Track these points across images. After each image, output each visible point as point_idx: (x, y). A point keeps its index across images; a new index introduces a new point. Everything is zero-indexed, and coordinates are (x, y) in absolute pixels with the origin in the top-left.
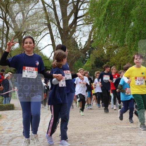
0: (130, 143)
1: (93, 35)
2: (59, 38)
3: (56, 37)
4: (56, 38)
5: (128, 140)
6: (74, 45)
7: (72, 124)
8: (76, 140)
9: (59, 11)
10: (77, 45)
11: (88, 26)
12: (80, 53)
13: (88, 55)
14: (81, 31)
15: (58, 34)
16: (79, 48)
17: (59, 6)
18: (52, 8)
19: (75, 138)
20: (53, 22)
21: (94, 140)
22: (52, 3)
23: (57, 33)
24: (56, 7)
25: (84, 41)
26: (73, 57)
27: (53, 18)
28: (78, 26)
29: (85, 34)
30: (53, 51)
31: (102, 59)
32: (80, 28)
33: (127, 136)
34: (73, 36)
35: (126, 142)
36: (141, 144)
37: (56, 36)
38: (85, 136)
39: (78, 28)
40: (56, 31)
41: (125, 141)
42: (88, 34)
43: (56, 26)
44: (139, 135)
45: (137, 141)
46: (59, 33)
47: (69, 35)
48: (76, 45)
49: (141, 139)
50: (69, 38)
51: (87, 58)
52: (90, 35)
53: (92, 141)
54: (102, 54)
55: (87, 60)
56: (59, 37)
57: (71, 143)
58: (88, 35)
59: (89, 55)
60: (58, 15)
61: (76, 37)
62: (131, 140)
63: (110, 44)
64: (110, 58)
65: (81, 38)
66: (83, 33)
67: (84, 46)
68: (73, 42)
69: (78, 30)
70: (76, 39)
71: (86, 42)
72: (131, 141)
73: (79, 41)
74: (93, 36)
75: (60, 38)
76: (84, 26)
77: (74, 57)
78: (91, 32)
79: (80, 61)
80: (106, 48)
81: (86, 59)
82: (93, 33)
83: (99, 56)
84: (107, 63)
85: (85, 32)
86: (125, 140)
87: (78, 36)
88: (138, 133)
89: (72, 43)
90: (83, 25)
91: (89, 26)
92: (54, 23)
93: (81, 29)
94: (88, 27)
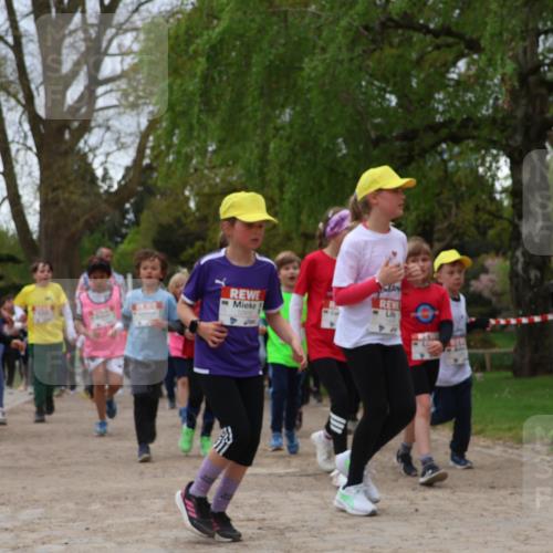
0: (260, 528)
1: (150, 144)
2: (29, 152)
3: (20, 146)
4: (18, 151)
5: (251, 517)
6: (83, 178)
7: (60, 459)
8: (70, 515)
9: (32, 55)
10: (94, 178)
11: (134, 113)
12: (104, 207)
13: (131, 216)
14: (108, 128)
15: (26, 137)
16: (102, 191)
17: (36, 38)
18: (6, 43)
19: (67, 511)
20: (9, 94)
21: (134, 515)
22: (7, 24)
23: (23, 134)
24: (24, 40)
25: (119, 165)
26: (78, 219)
27: (12, 78)
28: (101, 113)
29: (123, 140)
30: (5, 194)
31: (181, 231)
32: (108, 120)
33: (251, 502)
34: (81, 144)
35: (244, 523)
36: (297, 531)
37: (18, 143)
38: (103, 504)
39: (100, 117)
40: (20, 123)
41: (243, 521)
42: (133, 143)
43: (20, 109)
44: (293, 500)
45: (282, 520)
46: (30, 134)
47: (66, 142)
48: (89, 178)
49: (298, 512)
50: (66, 153)
51: (127, 226)
52: (140, 144)
53: (127, 520)
54: (179, 214)
55: (126, 234)
56: (30, 149)
57: (50, 528)
58: (136, 145)
59: (136, 217)
60: (29, 70)
61: (90, 150)
62: (261, 516)
63: (211, 182)
64: (208, 229)
65: (108, 154)
66: (118, 139)
67: (119, 183)
68: (79, 167)
69: (99, 126)
70: (91, 156)
71: (128, 169)
72: (264, 519)
73: (102, 164)
74: (153, 148)
75: (35, 150)
76: (120, 114)
77: (82, 220)
78: (144, 136)
79: (103, 235)
80: (197, 194)
81: (124, 230)
82: (151, 138)
83: (171, 222)
84: (198, 244)
85: (123, 135)
86: (241, 516)
87: (96, 148)
88: (289, 493)
89: (75, 171)
90: (116, 110)
91: (138, 114)
92: (15, 97)
93: (111, 123)
94: (136, 119)
